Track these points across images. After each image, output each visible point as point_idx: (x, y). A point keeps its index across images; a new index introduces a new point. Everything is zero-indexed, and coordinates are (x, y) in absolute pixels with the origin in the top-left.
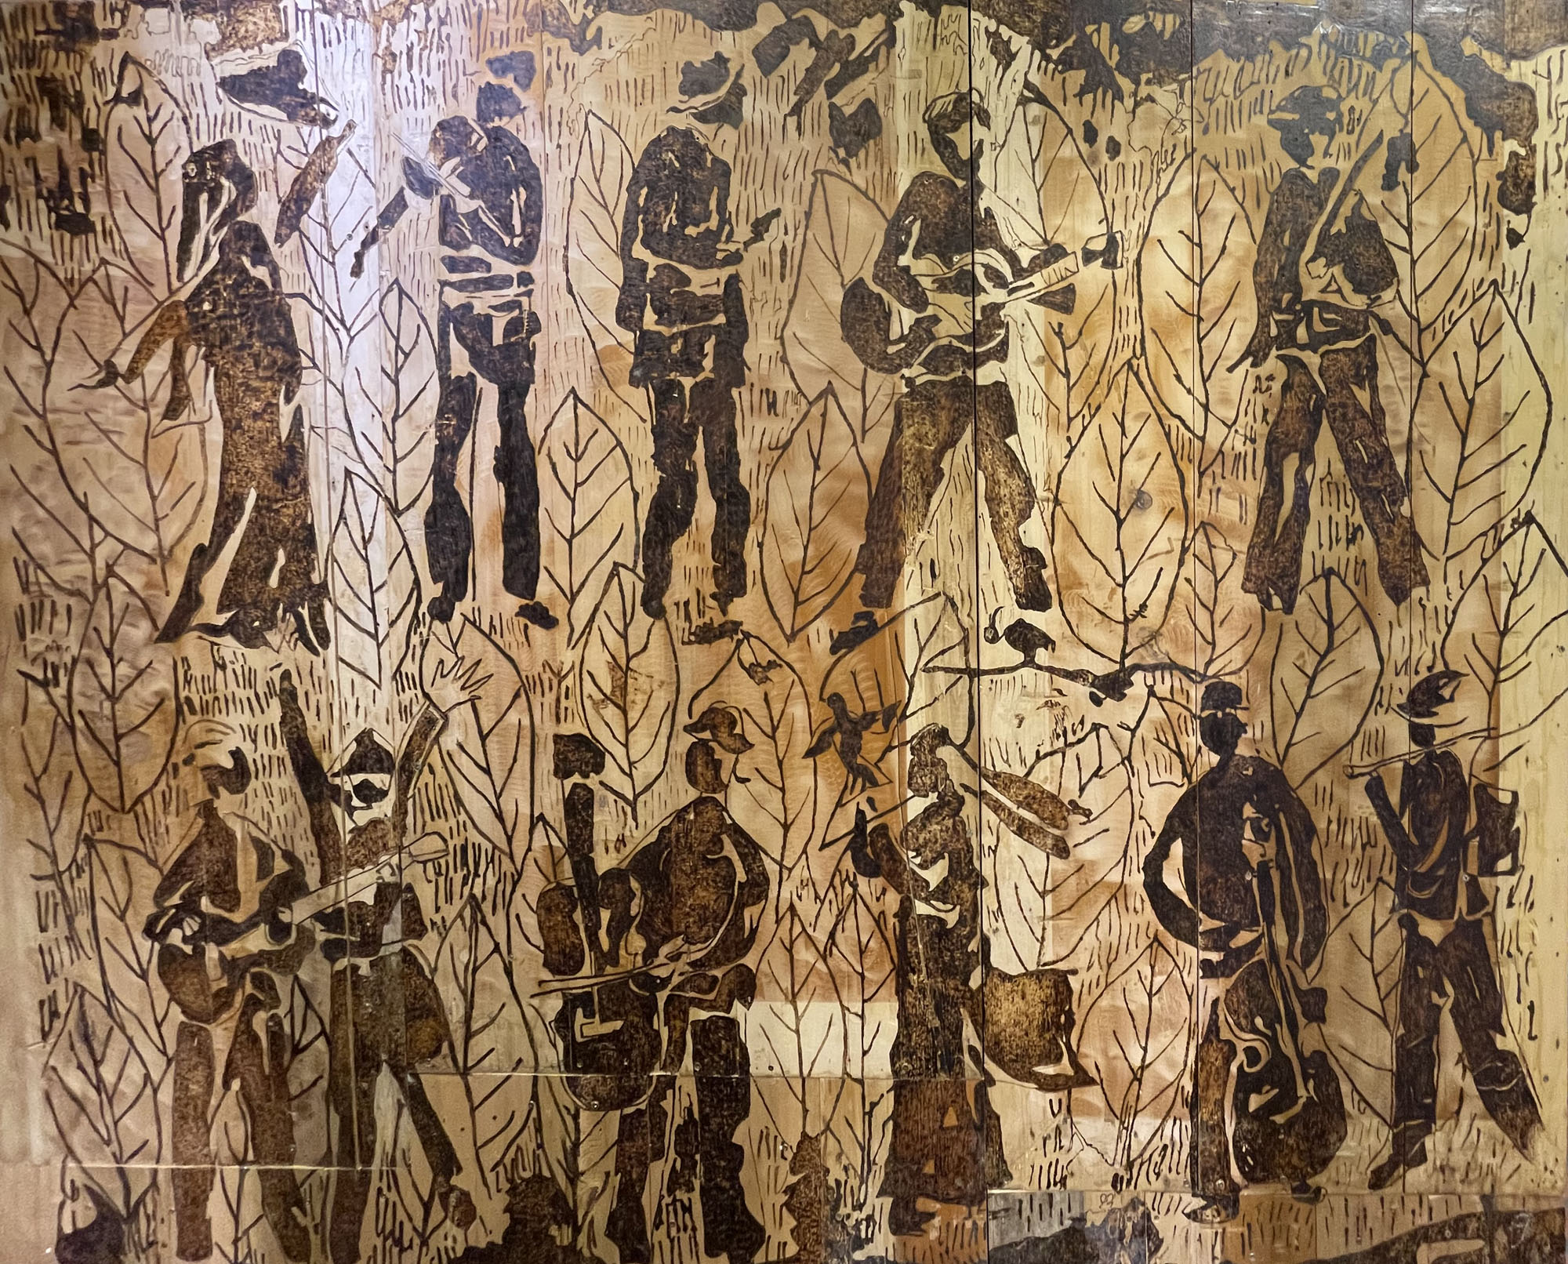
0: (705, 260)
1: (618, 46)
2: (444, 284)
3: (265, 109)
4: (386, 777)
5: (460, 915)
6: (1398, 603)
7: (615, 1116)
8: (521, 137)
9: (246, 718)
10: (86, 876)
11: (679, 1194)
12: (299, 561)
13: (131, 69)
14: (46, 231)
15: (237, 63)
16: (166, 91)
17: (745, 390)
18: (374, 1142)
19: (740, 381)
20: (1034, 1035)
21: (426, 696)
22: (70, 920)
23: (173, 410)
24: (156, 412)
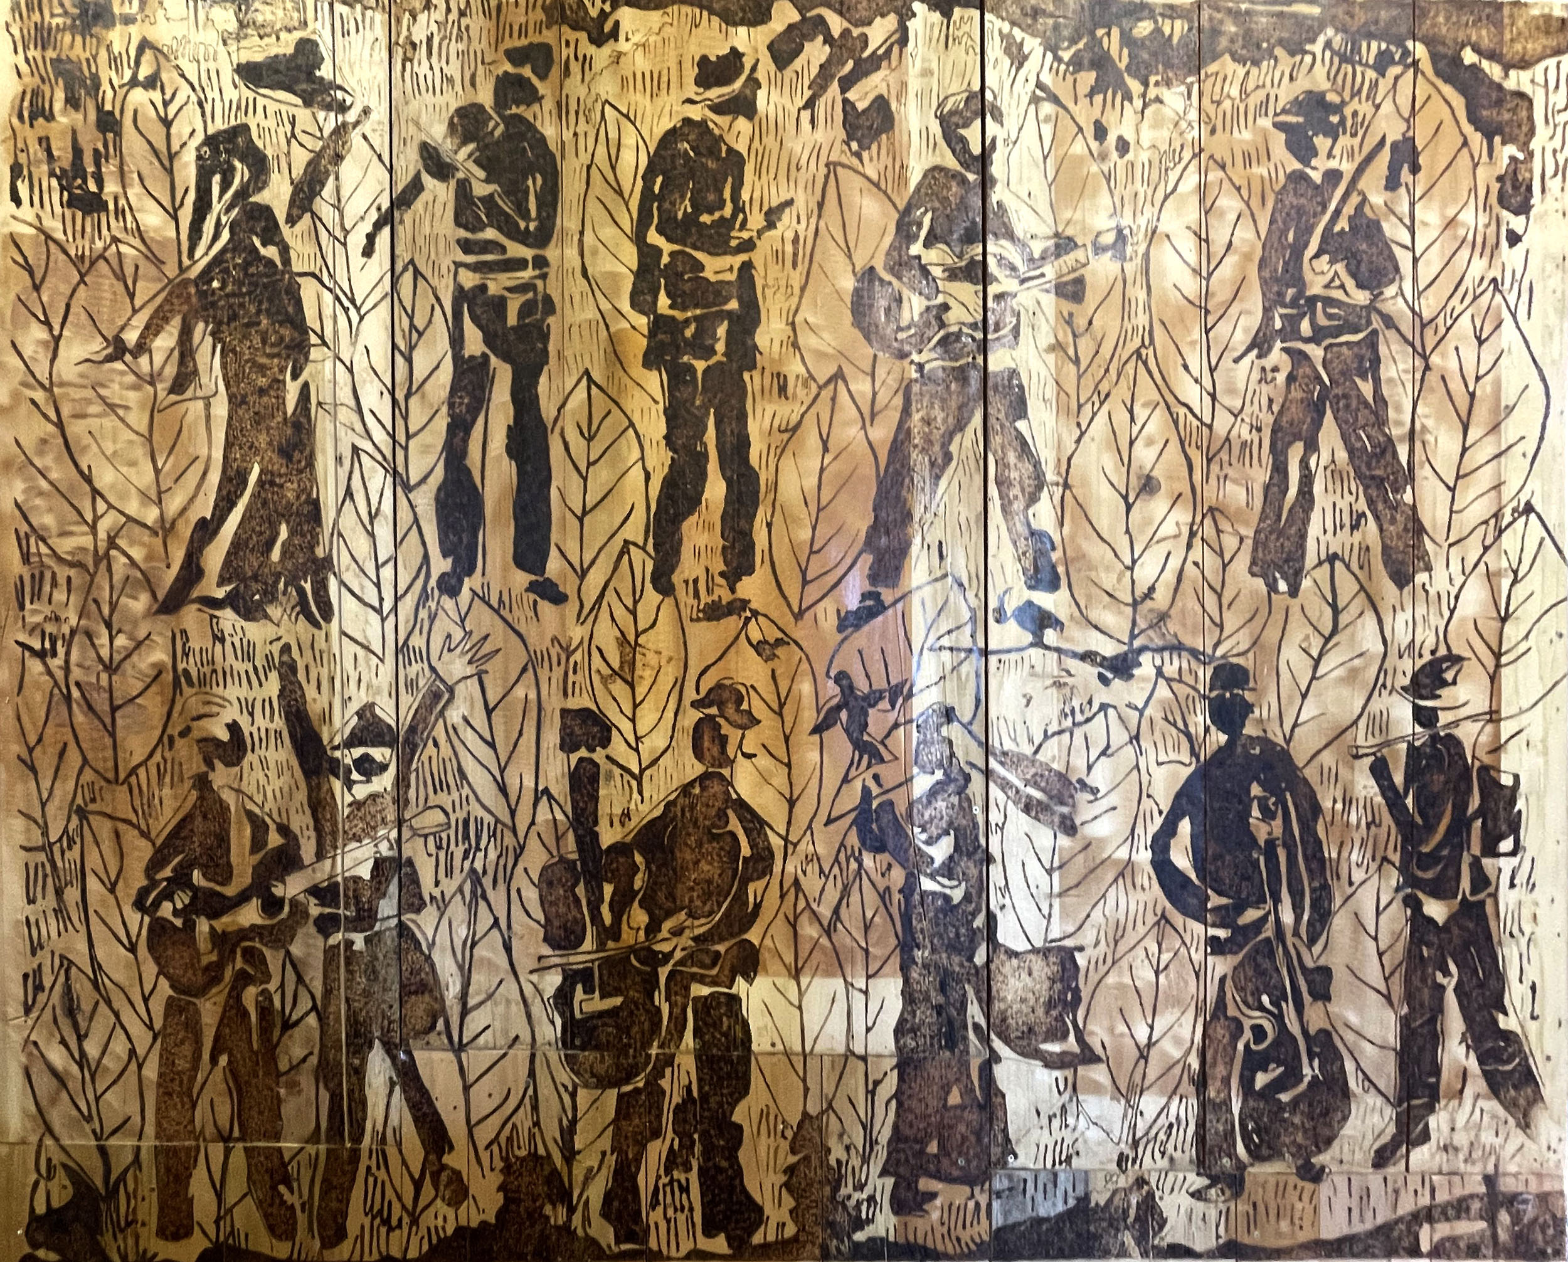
0: (719, 247)
1: (635, 39)
2: (458, 265)
3: (281, 95)
4: (387, 752)
5: (460, 890)
6: (1401, 586)
7: (612, 1095)
8: (538, 125)
9: (243, 692)
10: (77, 848)
11: (676, 1175)
12: (303, 535)
13: (148, 55)
14: (58, 209)
15: (255, 51)
16: (183, 76)
17: (756, 374)
18: (364, 1119)
19: (753, 366)
20: (1040, 1012)
21: (433, 669)
22: (59, 893)
23: (179, 386)
24: (162, 387)
